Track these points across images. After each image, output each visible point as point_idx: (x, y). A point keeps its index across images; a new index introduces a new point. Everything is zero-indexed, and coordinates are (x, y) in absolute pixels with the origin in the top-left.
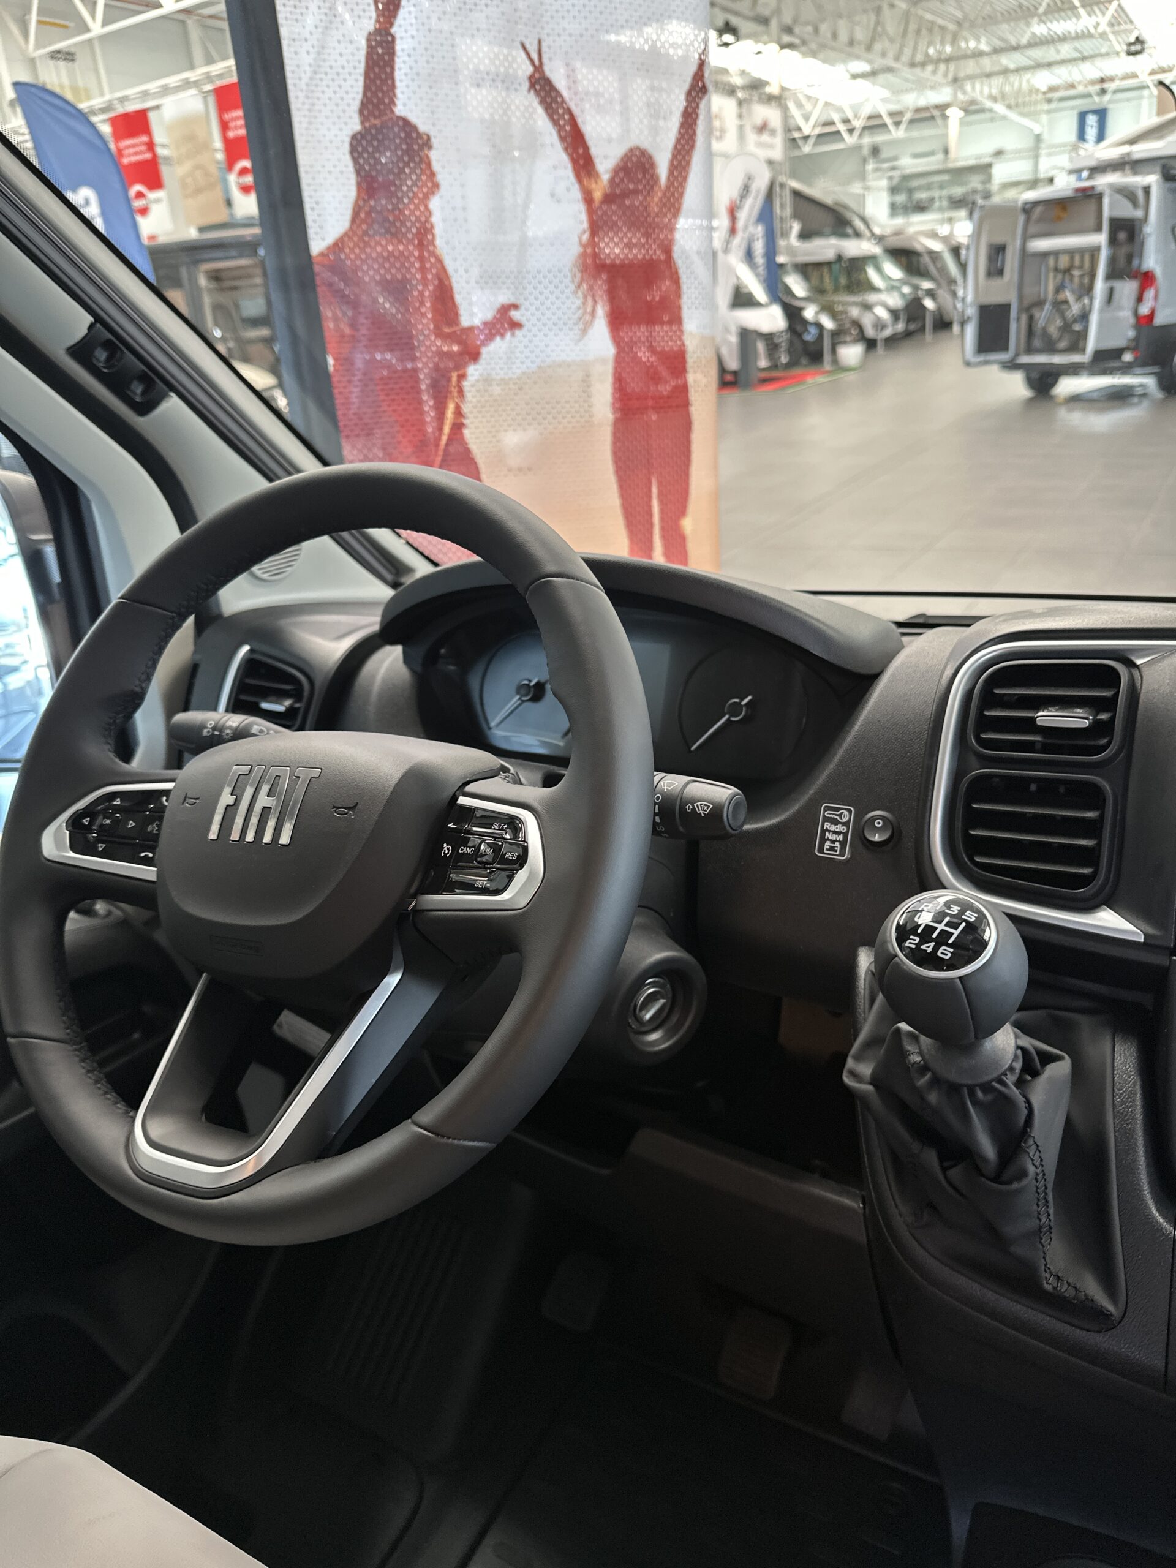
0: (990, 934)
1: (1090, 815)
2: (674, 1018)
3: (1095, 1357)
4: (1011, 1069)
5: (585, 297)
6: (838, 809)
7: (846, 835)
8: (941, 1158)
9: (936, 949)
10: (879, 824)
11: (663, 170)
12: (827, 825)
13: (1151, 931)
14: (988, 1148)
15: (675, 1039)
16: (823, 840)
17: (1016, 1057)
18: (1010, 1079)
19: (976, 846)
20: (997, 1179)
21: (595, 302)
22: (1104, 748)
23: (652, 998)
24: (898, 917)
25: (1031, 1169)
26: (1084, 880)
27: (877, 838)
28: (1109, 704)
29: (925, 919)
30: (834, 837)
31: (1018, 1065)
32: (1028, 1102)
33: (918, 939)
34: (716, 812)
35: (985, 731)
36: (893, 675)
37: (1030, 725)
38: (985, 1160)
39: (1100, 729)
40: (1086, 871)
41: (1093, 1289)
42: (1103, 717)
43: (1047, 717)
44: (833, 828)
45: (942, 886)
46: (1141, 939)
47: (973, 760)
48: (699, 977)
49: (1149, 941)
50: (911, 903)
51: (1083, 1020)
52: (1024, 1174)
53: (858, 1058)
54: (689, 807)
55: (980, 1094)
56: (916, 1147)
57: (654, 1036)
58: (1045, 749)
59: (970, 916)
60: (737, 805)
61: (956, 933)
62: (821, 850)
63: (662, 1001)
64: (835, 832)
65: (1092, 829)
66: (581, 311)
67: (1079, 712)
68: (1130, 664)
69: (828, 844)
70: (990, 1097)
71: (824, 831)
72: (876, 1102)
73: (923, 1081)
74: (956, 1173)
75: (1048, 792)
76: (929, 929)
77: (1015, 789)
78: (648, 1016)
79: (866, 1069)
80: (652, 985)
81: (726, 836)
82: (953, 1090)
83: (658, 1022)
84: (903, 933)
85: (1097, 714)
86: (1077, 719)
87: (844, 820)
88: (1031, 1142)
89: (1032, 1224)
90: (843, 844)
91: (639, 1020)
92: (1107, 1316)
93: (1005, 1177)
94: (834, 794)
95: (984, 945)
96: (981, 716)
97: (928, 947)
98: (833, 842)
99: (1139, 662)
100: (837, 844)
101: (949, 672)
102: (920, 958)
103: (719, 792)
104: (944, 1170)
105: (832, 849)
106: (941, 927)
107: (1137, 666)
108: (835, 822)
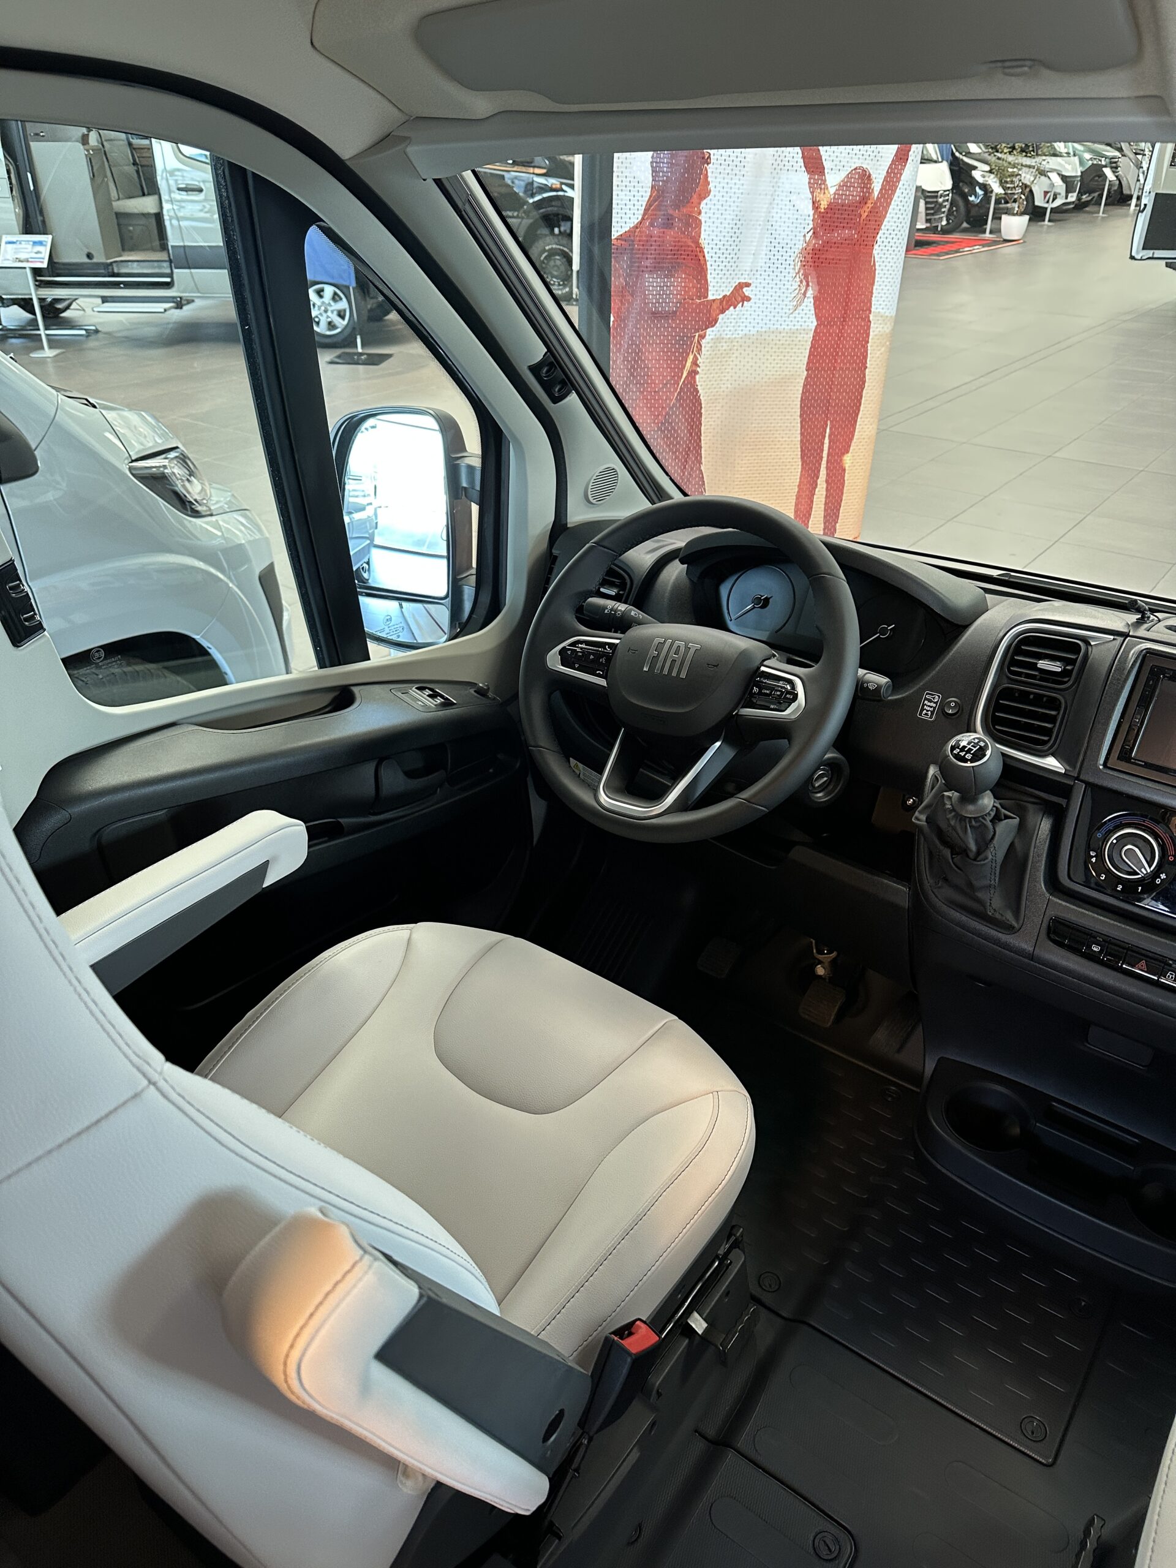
0: (988, 753)
1: (1053, 713)
2: (831, 787)
3: (1006, 946)
4: (989, 814)
5: (801, 282)
6: (933, 695)
7: (935, 708)
8: (952, 854)
9: (965, 755)
10: (953, 704)
11: (877, 187)
12: (926, 702)
13: (1068, 768)
14: (973, 847)
15: (829, 797)
16: (923, 709)
17: (992, 810)
18: (988, 819)
19: (997, 721)
20: (975, 860)
21: (808, 285)
22: (1066, 682)
23: (821, 776)
24: (953, 742)
25: (990, 857)
26: (1044, 743)
27: (950, 712)
28: (1072, 662)
29: (963, 744)
30: (928, 708)
31: (993, 814)
32: (994, 829)
33: (959, 750)
34: (879, 687)
35: (1013, 666)
36: (975, 629)
37: (1034, 666)
38: (971, 850)
39: (1065, 673)
40: (1046, 738)
41: (1009, 917)
42: (1069, 668)
43: (1043, 664)
44: (929, 704)
45: (975, 732)
46: (1063, 771)
47: (1005, 680)
48: (847, 770)
49: (1067, 773)
50: (958, 737)
51: (1030, 806)
52: (986, 858)
53: (920, 812)
54: (865, 685)
55: (973, 823)
56: (942, 848)
57: (819, 795)
58: (1041, 679)
59: (982, 744)
60: (889, 686)
61: (975, 749)
62: (920, 715)
63: (825, 779)
64: (929, 706)
65: (1052, 720)
66: (797, 291)
67: (1058, 664)
68: (1087, 643)
69: (925, 712)
70: (978, 824)
71: (923, 705)
72: (926, 829)
73: (950, 816)
74: (957, 859)
75: (1038, 700)
76: (964, 747)
77: (1023, 697)
78: (817, 785)
79: (923, 817)
80: (823, 770)
81: (880, 701)
82: (963, 819)
83: (822, 788)
84: (953, 748)
85: (1067, 666)
86: (1055, 667)
87: (936, 701)
88: (992, 846)
89: (987, 882)
90: (932, 713)
91: (813, 786)
92: (1014, 928)
93: (978, 859)
94: (932, 687)
95: (985, 755)
96: (1012, 658)
97: (962, 754)
98: (927, 711)
99: (1092, 643)
100: (929, 712)
101: (1001, 634)
102: (957, 757)
103: (883, 680)
104: (952, 858)
105: (926, 714)
106: (969, 747)
107: (1090, 644)
108: (930, 701)
